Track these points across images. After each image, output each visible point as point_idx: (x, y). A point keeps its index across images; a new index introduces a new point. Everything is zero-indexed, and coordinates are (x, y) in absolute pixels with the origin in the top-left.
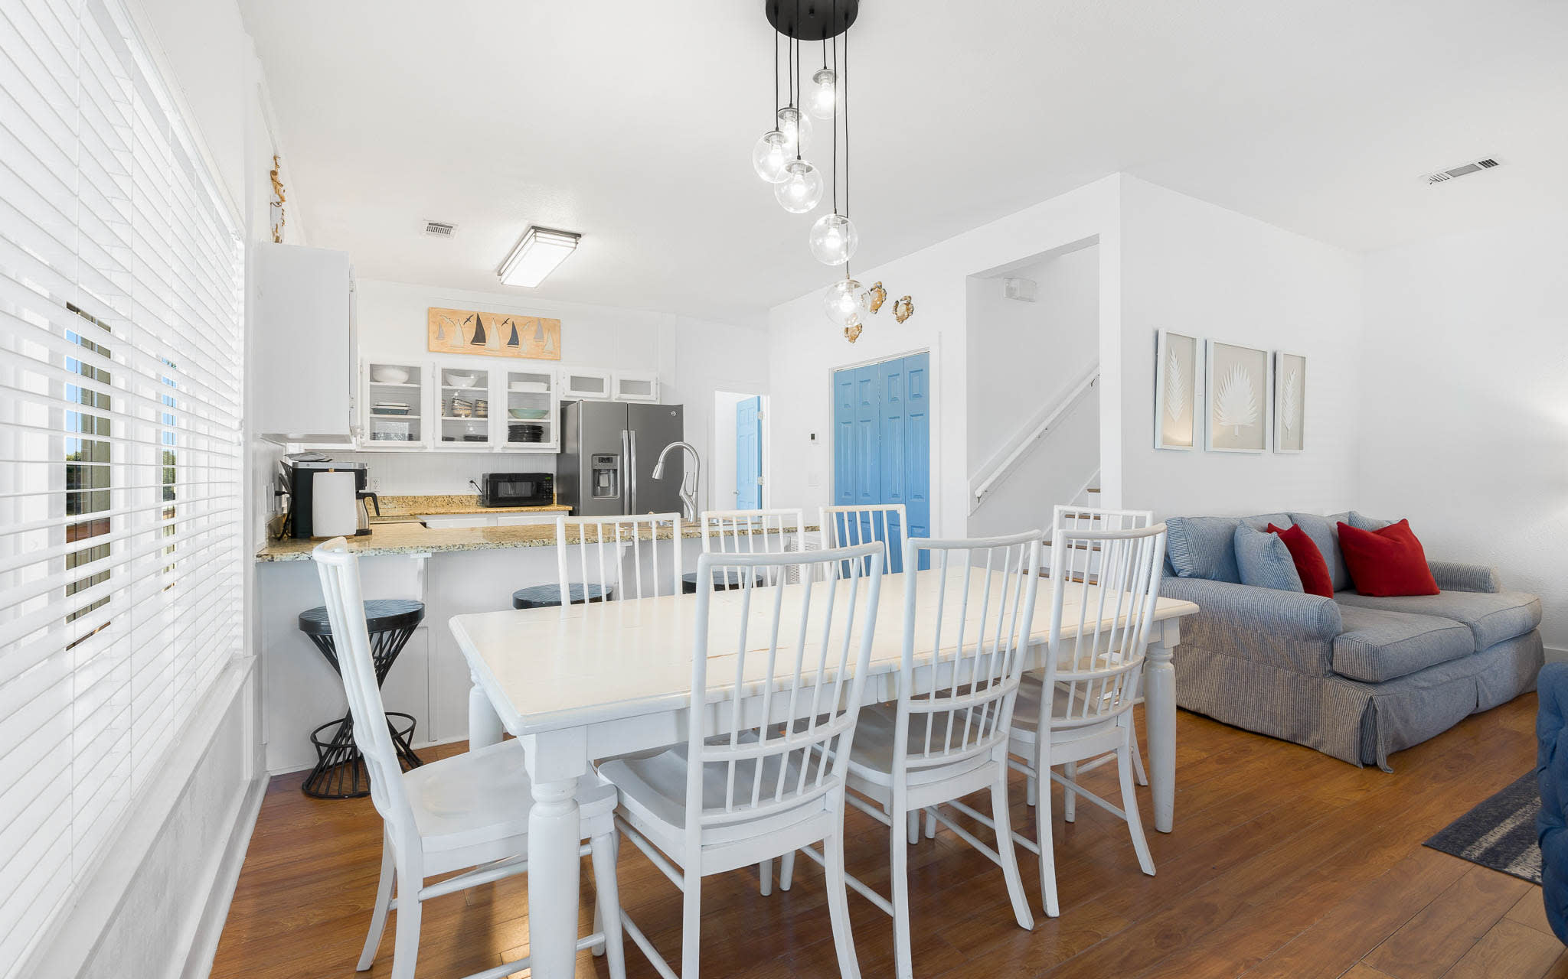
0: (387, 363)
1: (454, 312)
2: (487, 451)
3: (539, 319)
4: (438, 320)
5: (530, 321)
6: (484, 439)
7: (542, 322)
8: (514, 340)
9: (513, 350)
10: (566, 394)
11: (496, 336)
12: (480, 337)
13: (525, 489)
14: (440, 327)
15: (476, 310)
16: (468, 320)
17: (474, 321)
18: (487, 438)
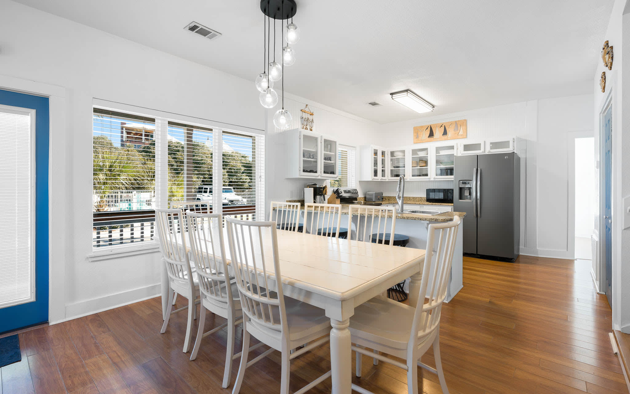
0: (396, 150)
1: (422, 127)
2: (428, 180)
3: (456, 122)
4: (417, 131)
5: (451, 124)
6: (427, 175)
7: (457, 122)
8: (445, 133)
9: (445, 137)
10: (462, 153)
11: (438, 133)
12: (431, 134)
13: (441, 196)
14: (417, 133)
15: (429, 124)
16: (427, 128)
17: (429, 129)
18: (428, 175)
